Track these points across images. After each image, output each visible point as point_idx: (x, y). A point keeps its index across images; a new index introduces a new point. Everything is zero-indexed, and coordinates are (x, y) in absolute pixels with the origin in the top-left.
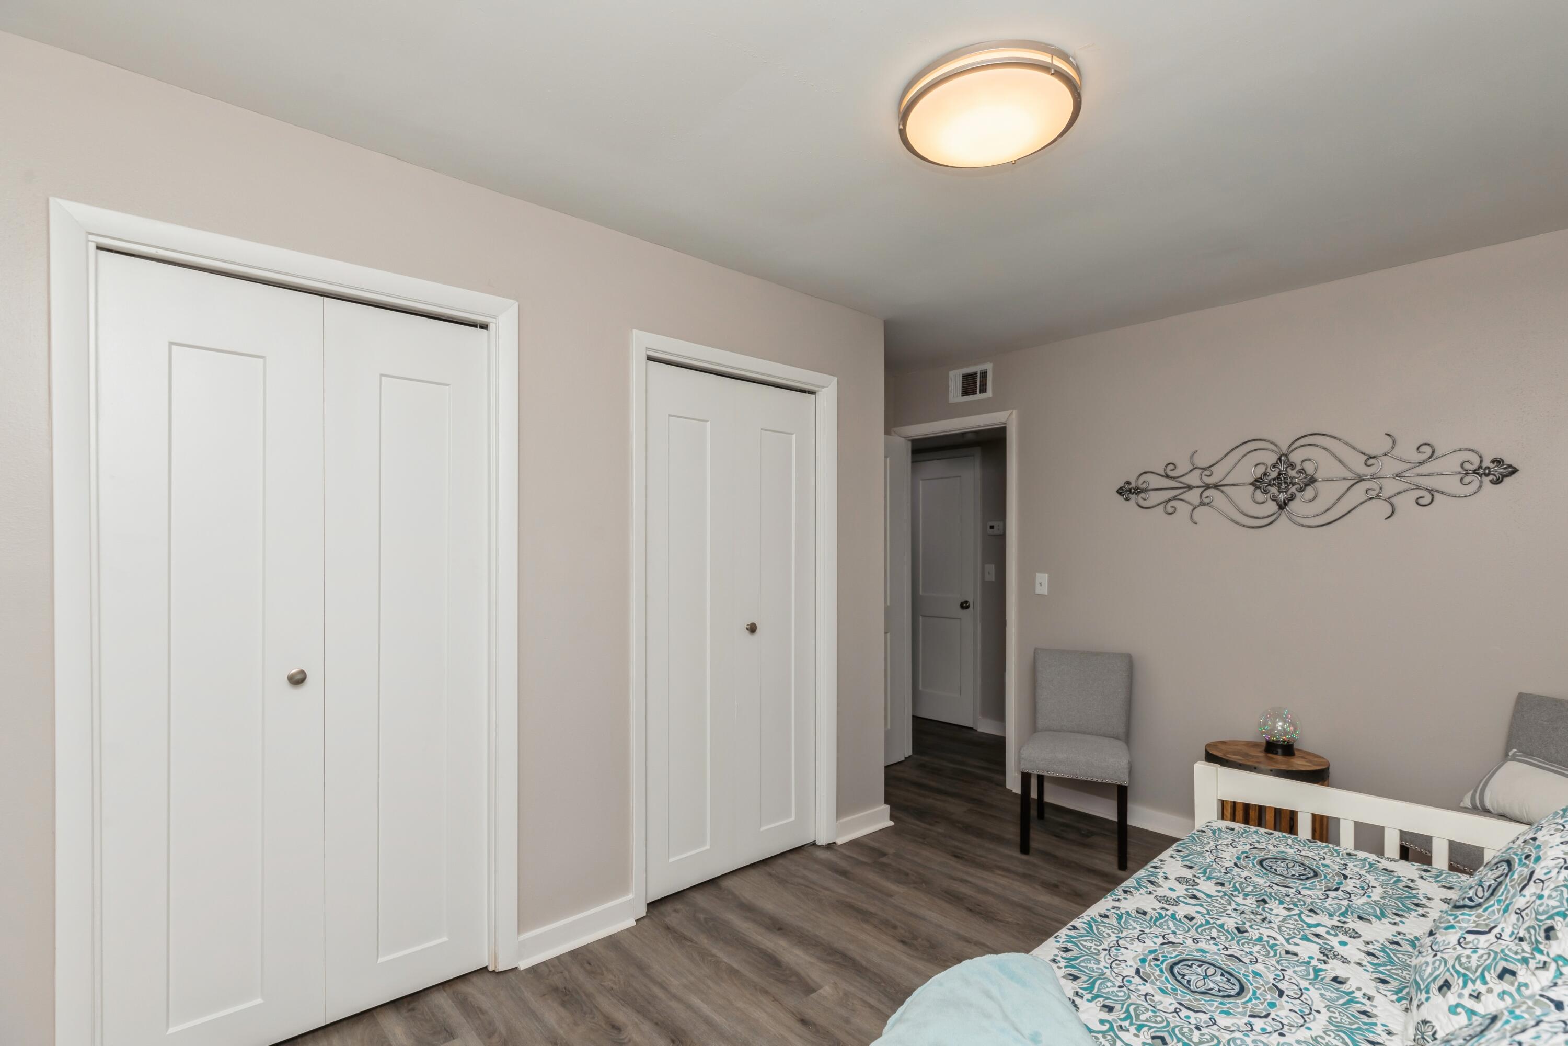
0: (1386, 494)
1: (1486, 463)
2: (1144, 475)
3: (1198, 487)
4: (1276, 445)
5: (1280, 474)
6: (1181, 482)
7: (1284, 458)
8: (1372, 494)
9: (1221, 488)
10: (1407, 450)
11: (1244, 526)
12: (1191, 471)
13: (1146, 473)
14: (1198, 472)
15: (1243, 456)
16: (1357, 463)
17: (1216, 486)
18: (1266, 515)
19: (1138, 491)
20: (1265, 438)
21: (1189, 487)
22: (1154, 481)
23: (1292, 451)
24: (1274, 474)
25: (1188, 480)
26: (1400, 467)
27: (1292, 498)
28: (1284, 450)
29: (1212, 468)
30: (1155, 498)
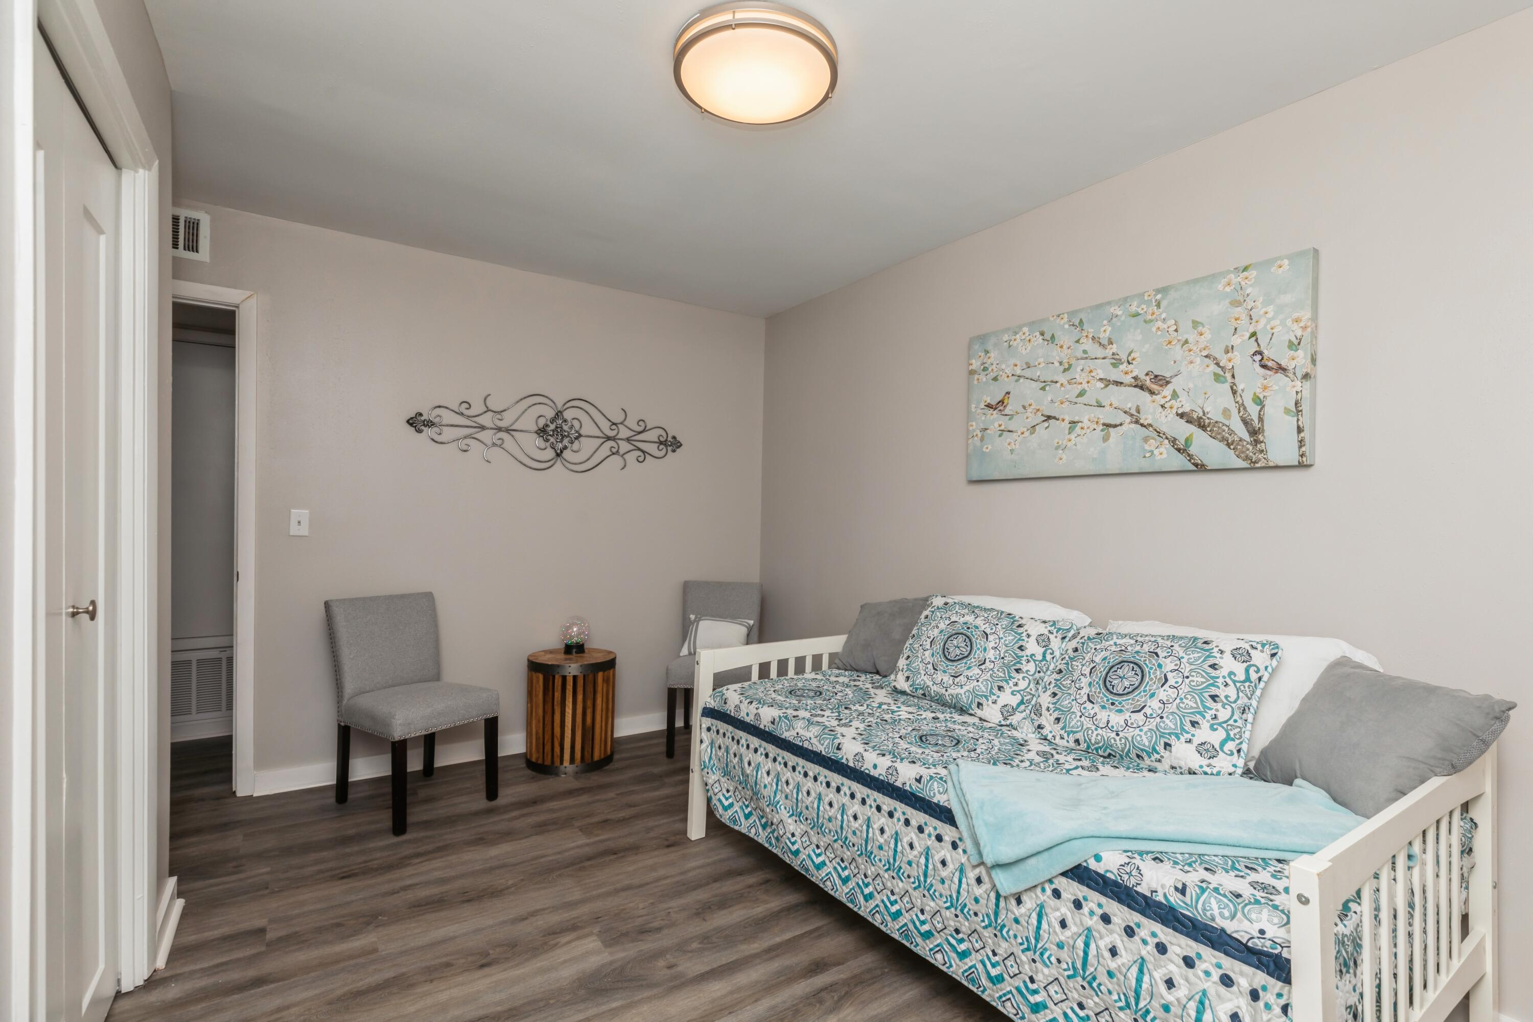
0: (622, 451)
1: (669, 439)
2: (438, 409)
3: (491, 429)
4: (554, 403)
5: (557, 427)
6: (475, 422)
7: (559, 414)
8: (614, 450)
9: (512, 433)
10: (632, 422)
11: (530, 468)
12: (486, 412)
13: (440, 407)
14: (490, 414)
15: (529, 407)
16: (605, 426)
17: (508, 430)
18: (547, 460)
19: (429, 424)
20: (546, 395)
21: (483, 428)
22: (448, 417)
23: (566, 409)
24: (552, 427)
25: (482, 420)
26: (629, 434)
27: (565, 448)
28: (560, 407)
29: (503, 413)
30: (448, 434)
